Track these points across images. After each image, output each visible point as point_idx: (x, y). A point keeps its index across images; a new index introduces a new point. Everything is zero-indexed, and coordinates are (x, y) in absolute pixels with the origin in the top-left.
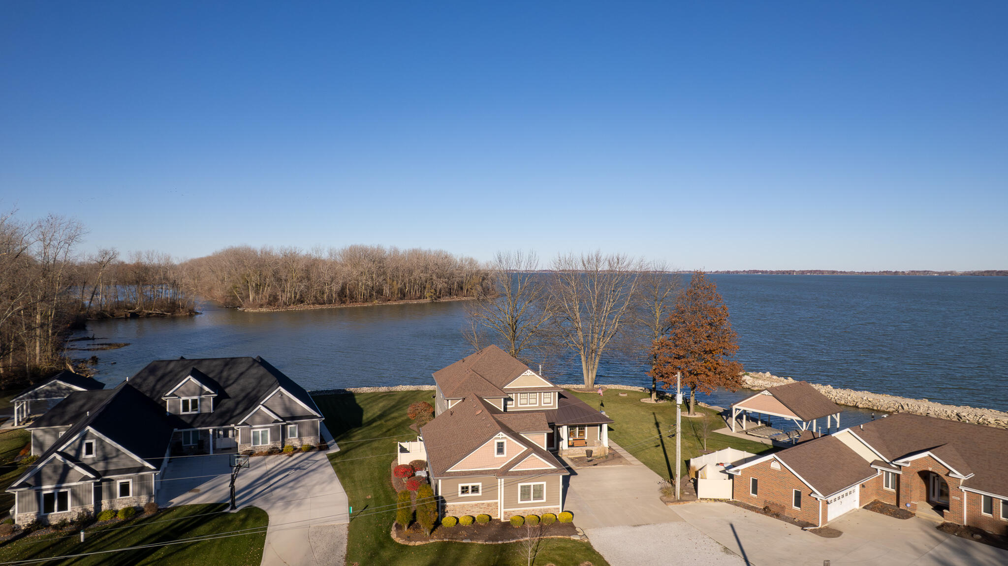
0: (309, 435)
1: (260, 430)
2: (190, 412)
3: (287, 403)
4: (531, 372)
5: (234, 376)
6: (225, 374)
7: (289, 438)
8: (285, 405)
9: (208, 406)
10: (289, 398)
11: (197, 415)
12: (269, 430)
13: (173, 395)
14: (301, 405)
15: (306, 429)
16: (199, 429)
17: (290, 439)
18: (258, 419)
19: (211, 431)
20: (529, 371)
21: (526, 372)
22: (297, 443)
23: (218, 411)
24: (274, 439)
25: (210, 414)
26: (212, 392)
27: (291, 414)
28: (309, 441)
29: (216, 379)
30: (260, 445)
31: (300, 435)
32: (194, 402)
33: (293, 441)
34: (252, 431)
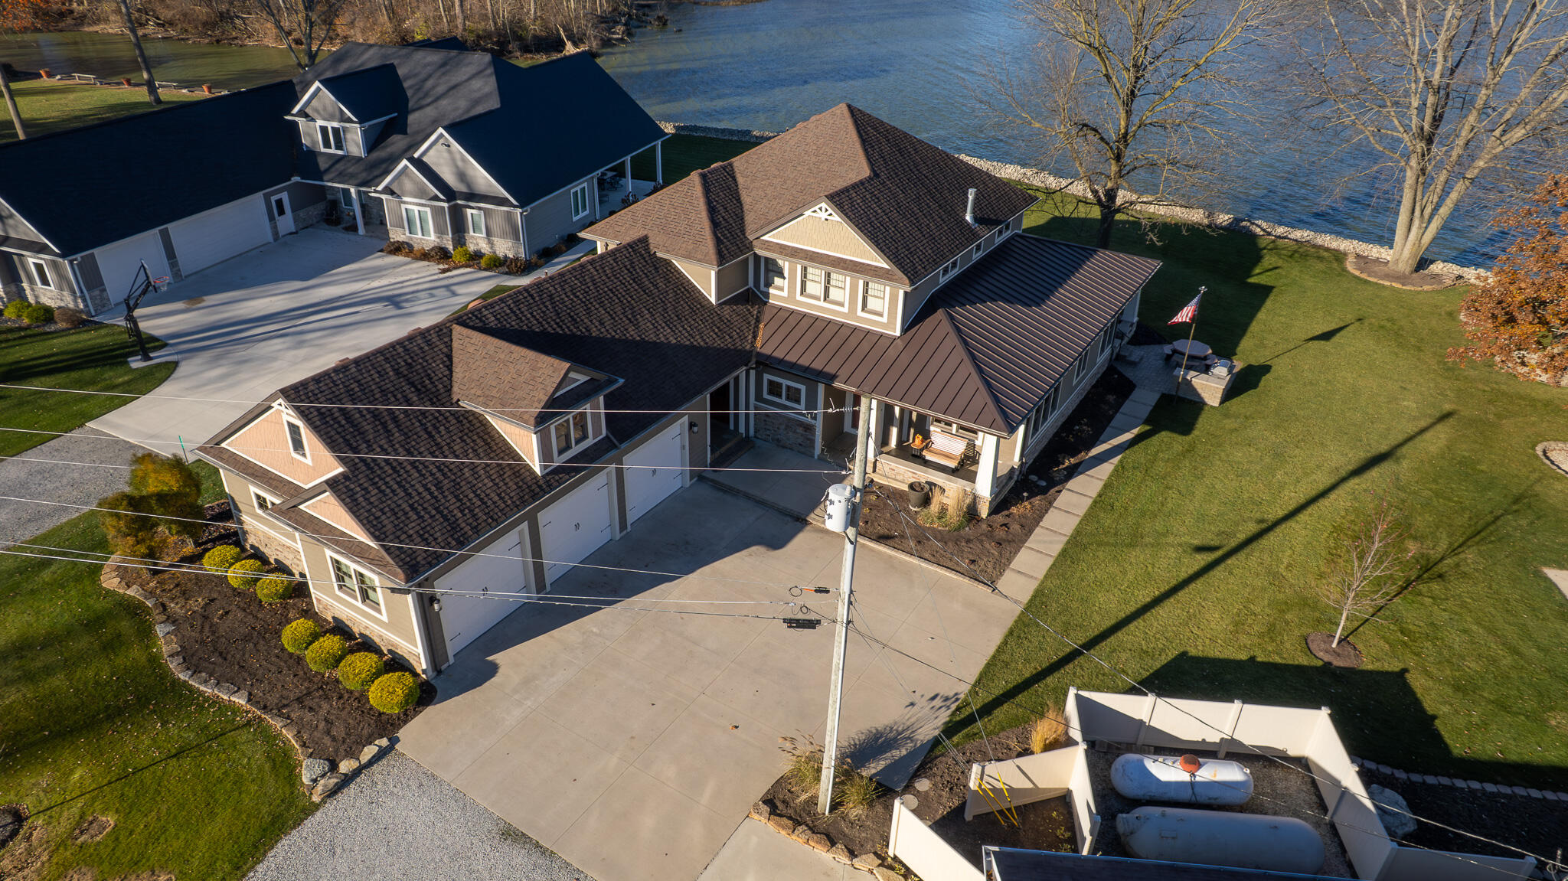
0: (503, 236)
1: (416, 209)
2: (333, 151)
3: (460, 164)
4: (830, 211)
5: (440, 89)
6: (429, 84)
7: (471, 233)
8: (457, 167)
9: (355, 141)
10: (464, 160)
11: (342, 157)
12: (428, 210)
13: (303, 113)
14: (483, 178)
15: (497, 224)
16: (330, 184)
17: (473, 237)
18: (408, 185)
19: (352, 190)
20: (824, 205)
21: (816, 208)
22: (484, 247)
23: (375, 155)
24: (440, 231)
25: (360, 159)
26: (355, 119)
27: (469, 186)
28: (504, 248)
29: (409, 93)
30: (420, 235)
31: (489, 234)
32: (336, 131)
33: (476, 241)
34: (403, 206)
